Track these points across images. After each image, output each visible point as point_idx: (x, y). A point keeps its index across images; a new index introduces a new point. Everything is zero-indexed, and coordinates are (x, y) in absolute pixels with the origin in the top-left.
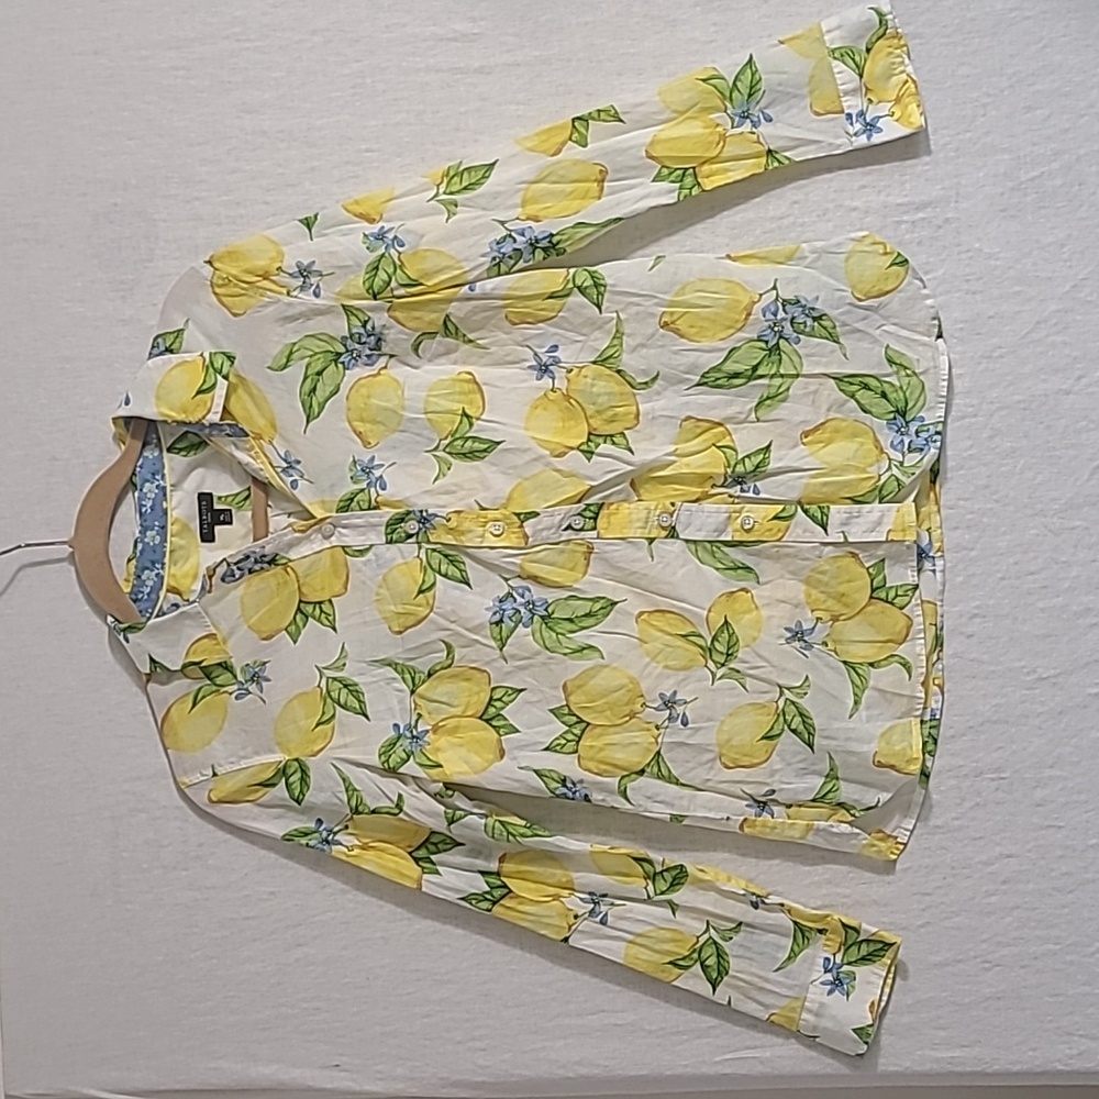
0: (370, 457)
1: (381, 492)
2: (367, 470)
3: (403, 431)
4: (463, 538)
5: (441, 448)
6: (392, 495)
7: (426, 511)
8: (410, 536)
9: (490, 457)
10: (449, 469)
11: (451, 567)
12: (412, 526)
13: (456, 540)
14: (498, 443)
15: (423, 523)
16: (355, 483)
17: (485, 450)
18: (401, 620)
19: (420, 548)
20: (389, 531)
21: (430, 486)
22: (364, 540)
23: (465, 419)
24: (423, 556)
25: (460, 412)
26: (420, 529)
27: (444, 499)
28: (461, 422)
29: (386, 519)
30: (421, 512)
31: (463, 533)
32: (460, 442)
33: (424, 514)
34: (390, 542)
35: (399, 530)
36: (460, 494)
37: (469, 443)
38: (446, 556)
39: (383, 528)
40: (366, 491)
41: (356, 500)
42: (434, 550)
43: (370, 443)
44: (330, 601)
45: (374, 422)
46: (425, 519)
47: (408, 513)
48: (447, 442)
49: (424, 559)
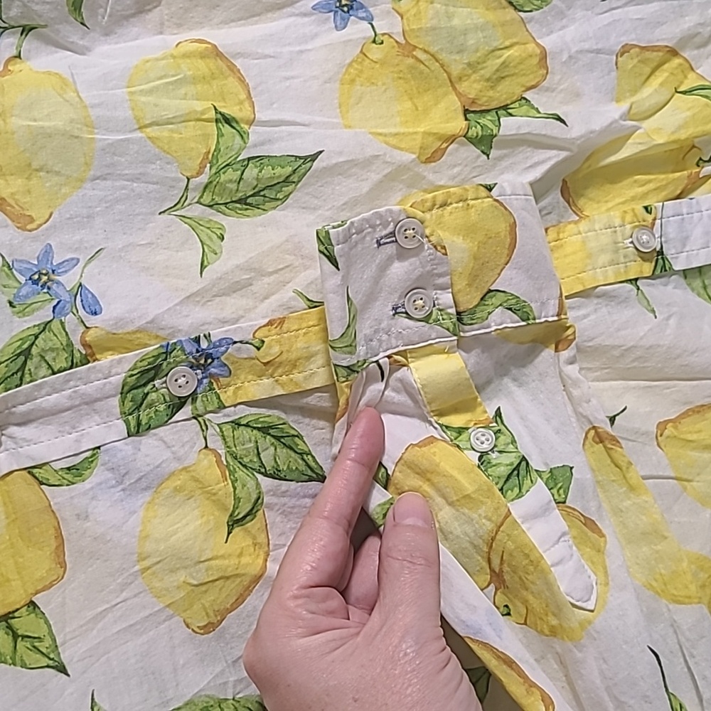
0: (38, 248)
1: (91, 321)
2: (42, 279)
3: (103, 178)
4: (297, 376)
5: (193, 195)
6: (119, 321)
7: (207, 337)
8: (179, 404)
9: (299, 194)
10: (222, 238)
11: (283, 452)
12: (181, 380)
13: (282, 385)
14: (314, 157)
15: (205, 367)
16: (22, 313)
17: (287, 181)
18: (208, 599)
19: (204, 427)
20: (128, 404)
21: (197, 284)
22: (77, 441)
23: (226, 129)
24: (216, 443)
25: (212, 114)
26: (200, 382)
27: (231, 305)
28: (220, 135)
29: (117, 380)
30: (197, 340)
31: (294, 365)
32: (231, 174)
33: (204, 344)
34: (137, 431)
35: (153, 396)
36: (261, 285)
37: (251, 172)
38: (265, 430)
39: (116, 401)
40: (56, 325)
41: (34, 351)
42: (236, 424)
43: (32, 220)
44: (32, 604)
45: (29, 170)
46: (209, 356)
47: (167, 351)
48: (204, 179)
49: (222, 452)
